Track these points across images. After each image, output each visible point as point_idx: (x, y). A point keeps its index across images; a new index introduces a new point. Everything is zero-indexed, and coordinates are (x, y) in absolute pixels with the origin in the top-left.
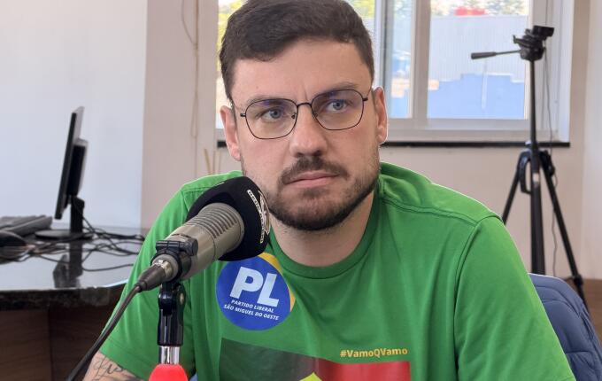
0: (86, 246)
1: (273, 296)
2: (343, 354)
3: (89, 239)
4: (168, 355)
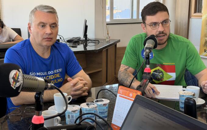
0: (88, 42)
2: (163, 63)
3: (88, 41)
4: (148, 66)
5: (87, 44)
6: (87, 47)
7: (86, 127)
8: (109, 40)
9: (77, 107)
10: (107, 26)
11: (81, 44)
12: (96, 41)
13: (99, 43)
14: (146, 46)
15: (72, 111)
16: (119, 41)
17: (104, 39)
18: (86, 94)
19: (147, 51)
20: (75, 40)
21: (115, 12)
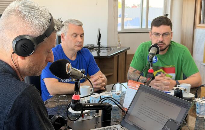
0: (101, 49)
1: (155, 58)
2: (165, 66)
3: (101, 48)
4: (151, 68)
5: (101, 50)
6: (100, 54)
7: (106, 105)
8: (120, 48)
9: (98, 95)
10: (119, 34)
11: (95, 50)
12: (109, 48)
13: (111, 50)
14: (150, 52)
15: (95, 97)
16: (129, 48)
17: (115, 47)
18: (103, 88)
19: (151, 56)
20: (90, 47)
21: (125, 20)
